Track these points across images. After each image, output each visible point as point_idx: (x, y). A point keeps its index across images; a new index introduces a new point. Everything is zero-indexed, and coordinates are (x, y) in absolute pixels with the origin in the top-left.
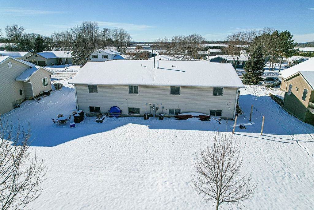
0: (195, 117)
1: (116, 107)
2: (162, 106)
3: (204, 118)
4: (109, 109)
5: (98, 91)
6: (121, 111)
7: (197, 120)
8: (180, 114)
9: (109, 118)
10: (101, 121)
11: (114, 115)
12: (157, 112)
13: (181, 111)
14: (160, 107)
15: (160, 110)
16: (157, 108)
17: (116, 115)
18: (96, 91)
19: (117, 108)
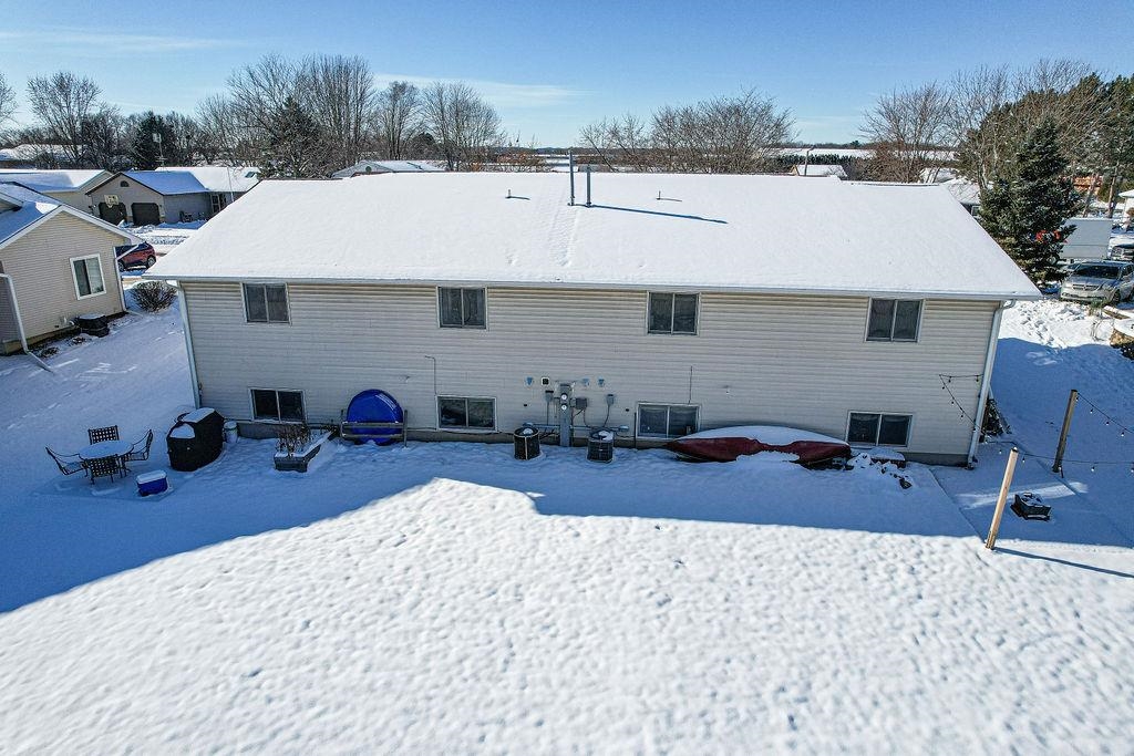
0: (771, 449)
1: (379, 392)
2: (607, 390)
4: (345, 404)
5: (291, 313)
6: (400, 414)
7: (784, 463)
8: (694, 431)
9: (342, 449)
10: (300, 466)
11: (367, 431)
12: (578, 419)
13: (701, 418)
14: (595, 395)
15: (595, 413)
16: (582, 403)
17: (375, 432)
18: (282, 317)
19: (381, 397)
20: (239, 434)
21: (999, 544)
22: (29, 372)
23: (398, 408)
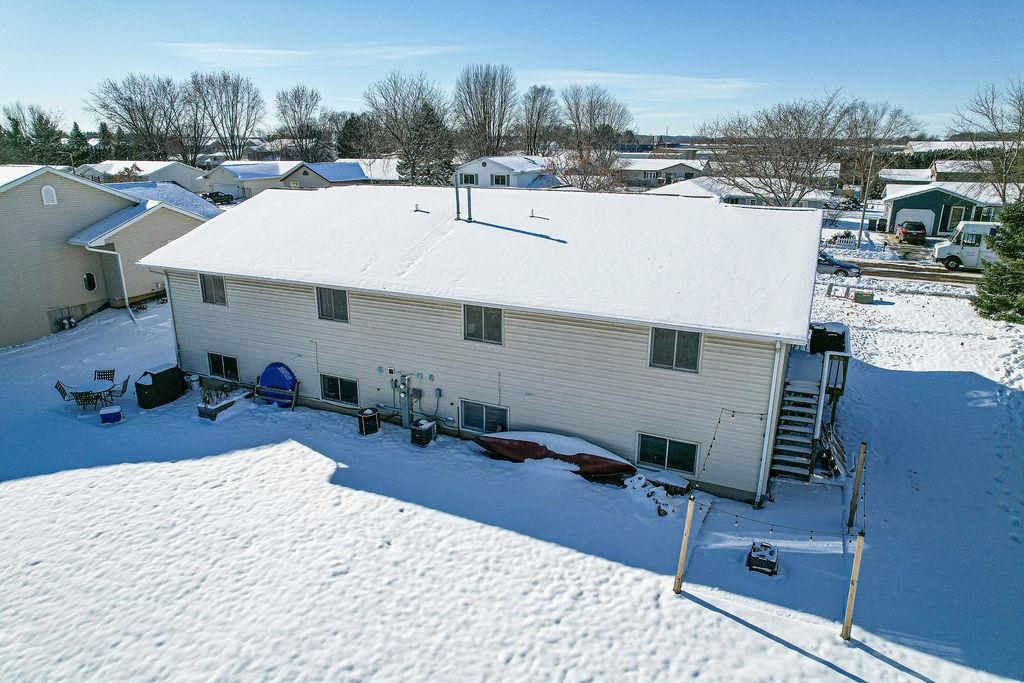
0: (556, 456)
1: (280, 365)
2: (437, 384)
3: (602, 472)
4: (261, 371)
5: (228, 298)
6: (294, 383)
7: (564, 472)
8: (504, 429)
9: (253, 406)
10: (212, 415)
11: (273, 395)
12: (416, 406)
13: (512, 419)
14: (428, 389)
15: (428, 402)
16: (419, 393)
17: (278, 396)
18: (222, 300)
19: (282, 370)
20: (201, 385)
21: (686, 587)
22: (122, 321)
23: (294, 380)
